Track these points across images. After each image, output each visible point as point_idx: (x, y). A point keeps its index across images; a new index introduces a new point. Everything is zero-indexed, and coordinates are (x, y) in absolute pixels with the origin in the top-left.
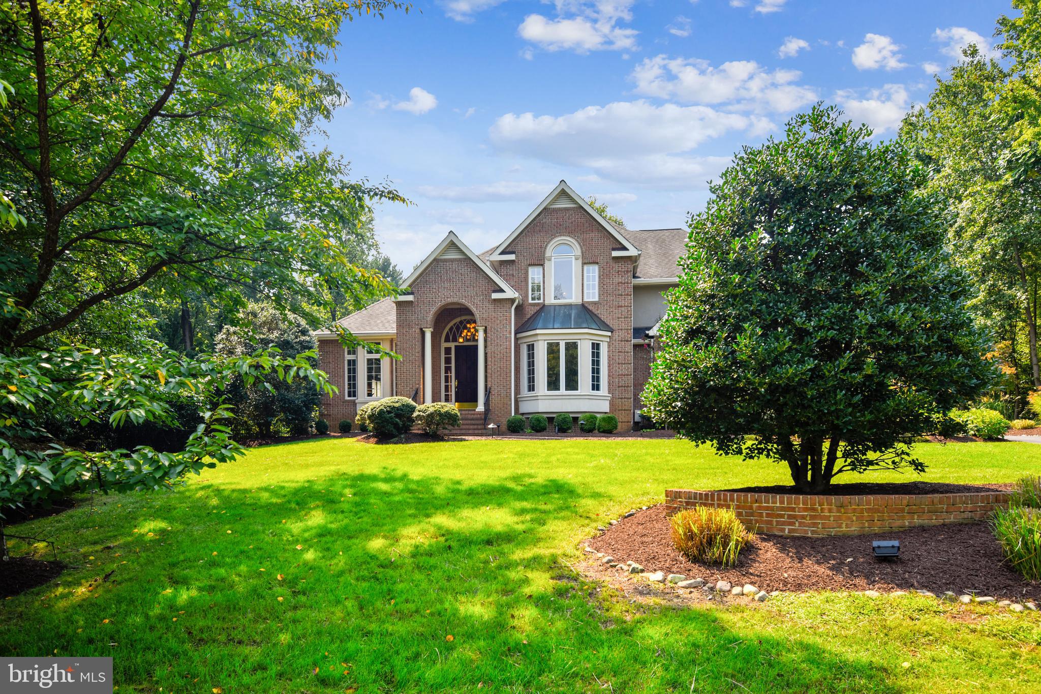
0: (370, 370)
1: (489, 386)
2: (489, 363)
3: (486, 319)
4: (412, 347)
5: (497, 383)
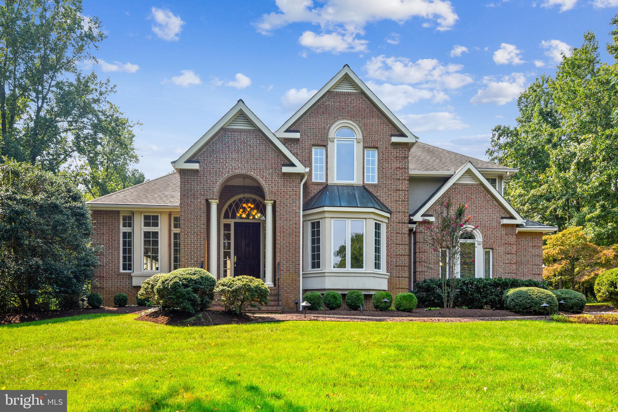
0: (146, 242)
1: (277, 261)
2: (278, 238)
3: (275, 193)
4: (197, 218)
5: (286, 258)
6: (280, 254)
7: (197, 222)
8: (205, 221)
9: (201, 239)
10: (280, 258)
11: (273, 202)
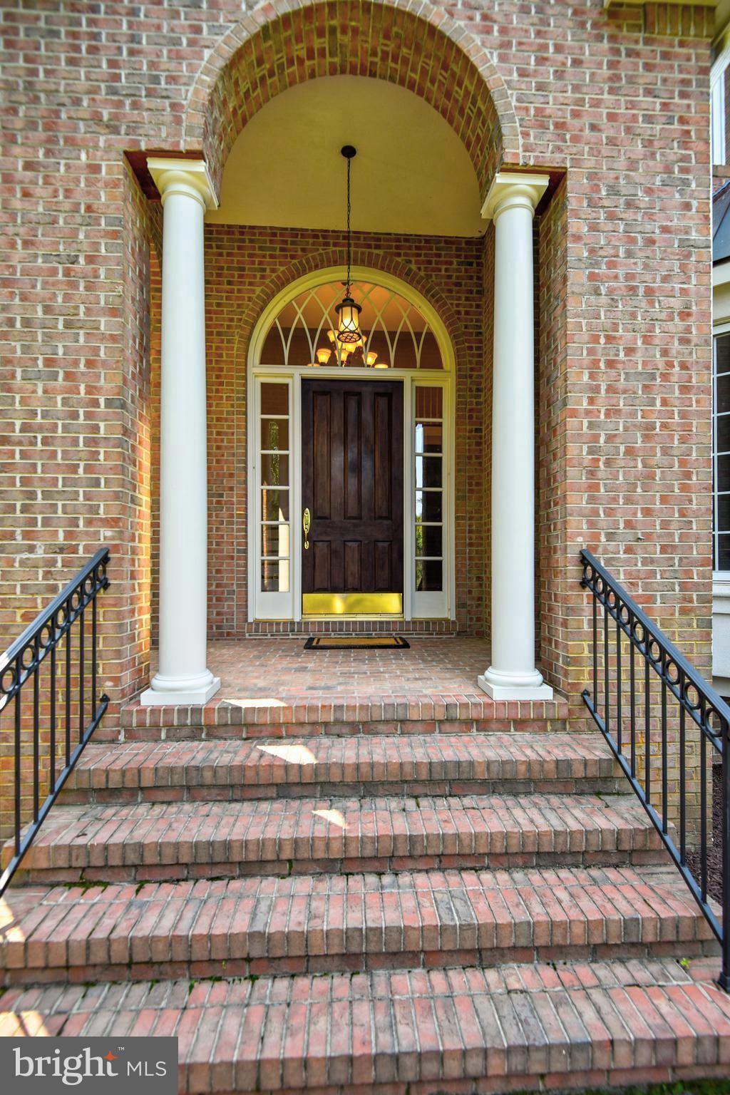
3: (559, 126)
4: (67, 273)
5: (629, 524)
6: (592, 499)
7: (67, 298)
8: (130, 290)
9: (95, 403)
10: (592, 524)
11: (544, 181)
